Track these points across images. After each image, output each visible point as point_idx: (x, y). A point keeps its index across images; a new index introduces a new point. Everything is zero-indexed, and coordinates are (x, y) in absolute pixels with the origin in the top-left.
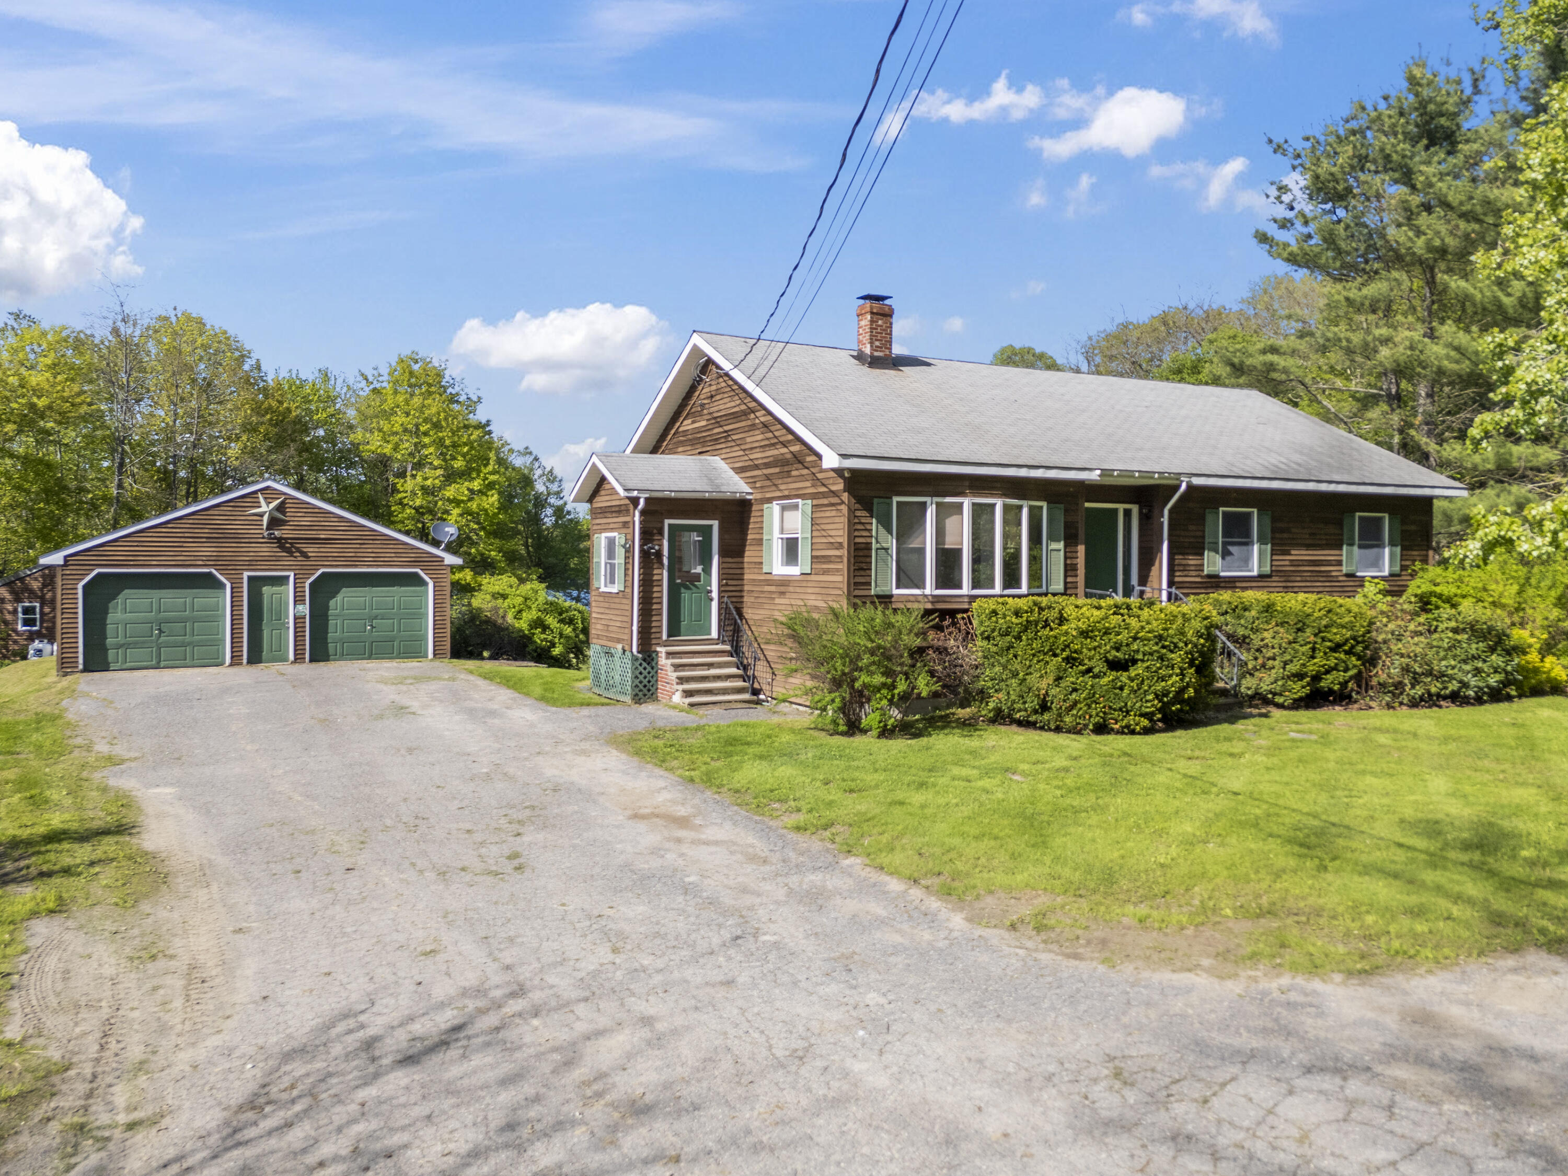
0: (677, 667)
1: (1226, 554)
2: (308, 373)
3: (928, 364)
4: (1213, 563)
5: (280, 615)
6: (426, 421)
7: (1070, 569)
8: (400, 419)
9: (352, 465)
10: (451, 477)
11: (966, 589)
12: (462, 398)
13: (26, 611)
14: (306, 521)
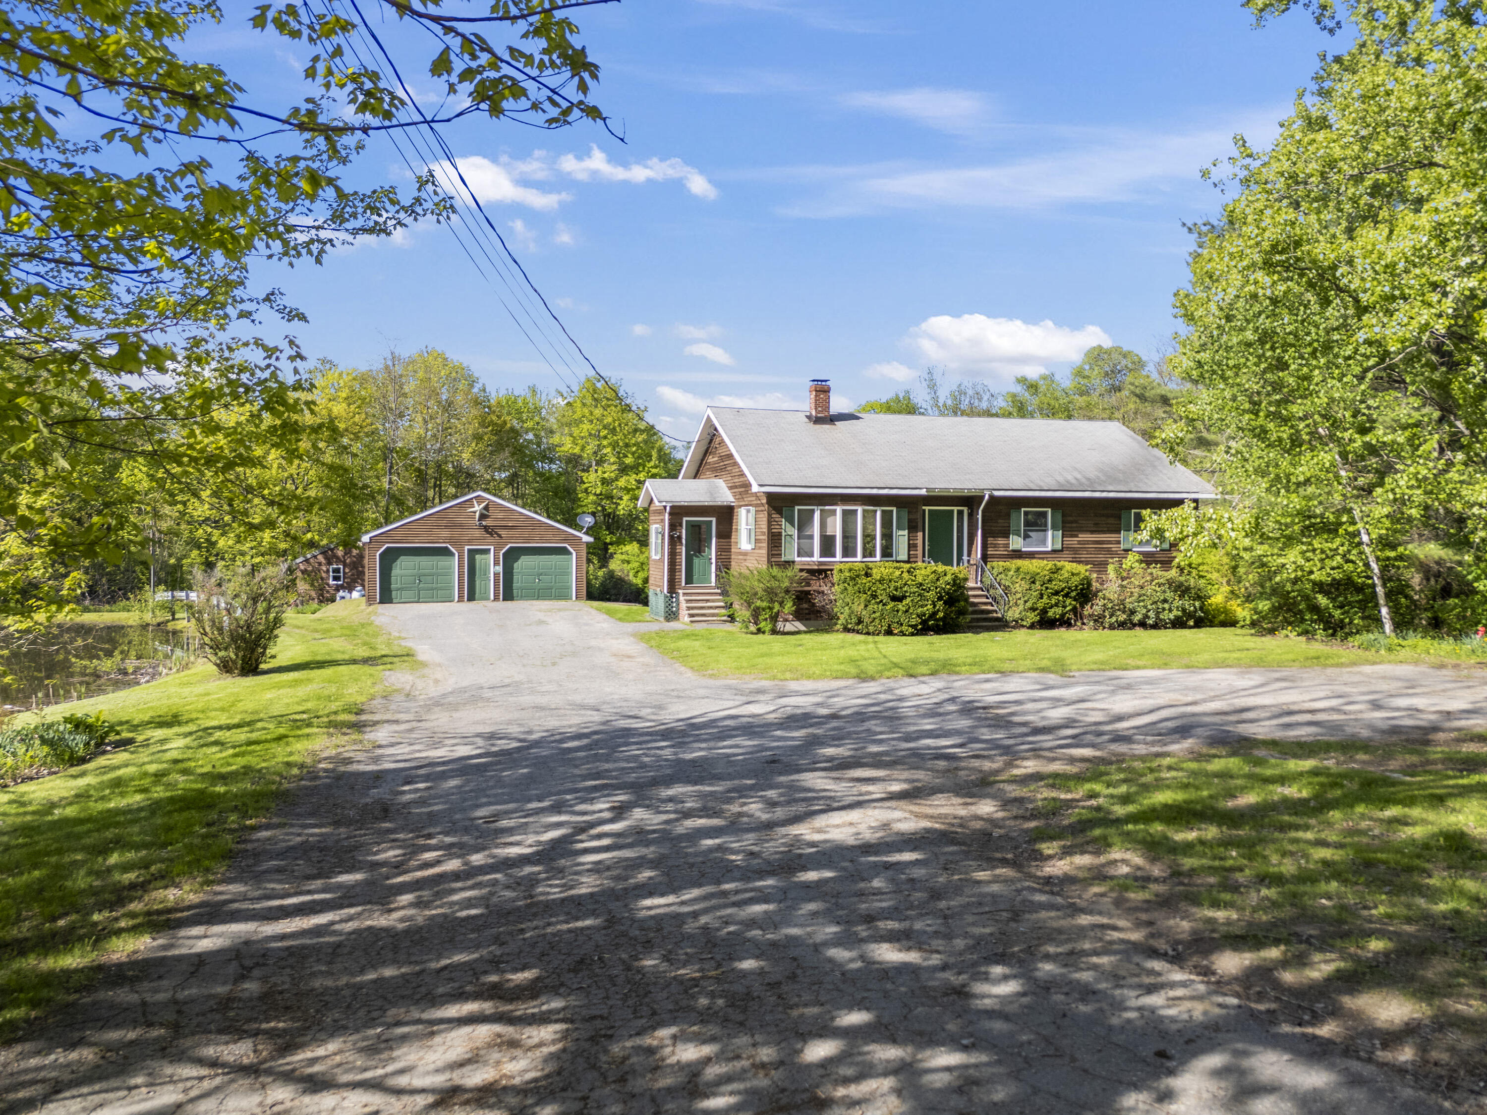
0: (688, 601)
1: (1026, 537)
2: (521, 390)
3: (858, 418)
4: (1016, 542)
5: (486, 572)
6: (605, 427)
7: (911, 546)
8: (586, 427)
9: (552, 461)
10: (624, 470)
11: (839, 557)
12: (634, 408)
13: (335, 571)
14: (501, 515)
